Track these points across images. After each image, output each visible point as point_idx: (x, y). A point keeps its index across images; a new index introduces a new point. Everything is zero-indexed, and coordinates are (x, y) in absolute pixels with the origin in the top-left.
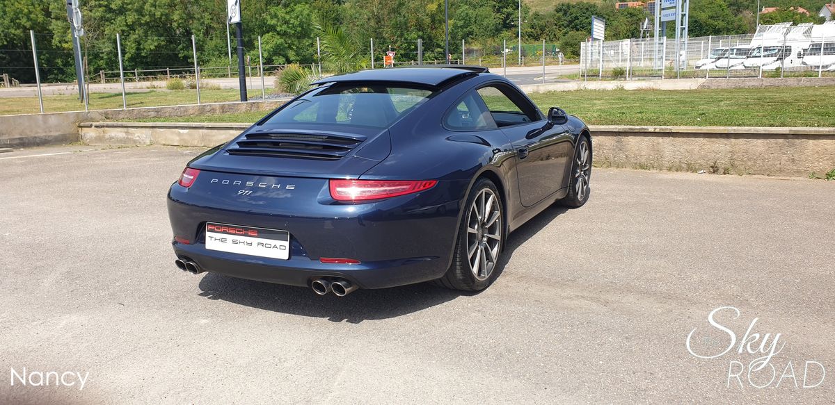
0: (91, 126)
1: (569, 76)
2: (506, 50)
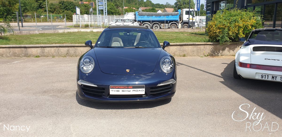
1: (69, 27)
2: (42, 16)
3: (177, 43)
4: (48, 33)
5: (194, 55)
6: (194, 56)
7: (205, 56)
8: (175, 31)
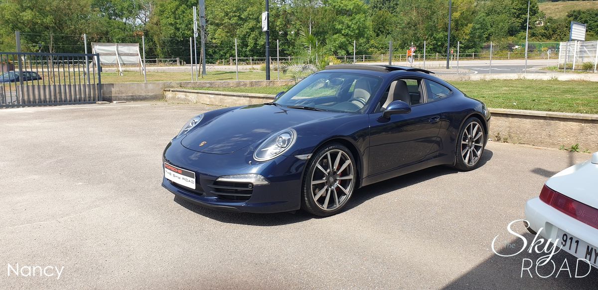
0: (170, 91)
1: (549, 68)
2: (517, 47)
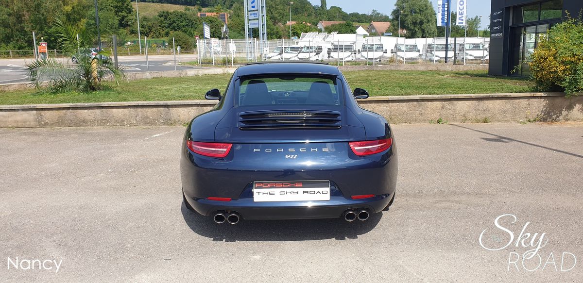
1: (190, 63)
2: (129, 43)
3: (471, 95)
4: (168, 76)
5: (505, 119)
6: (507, 121)
7: (529, 121)
8: (418, 69)
